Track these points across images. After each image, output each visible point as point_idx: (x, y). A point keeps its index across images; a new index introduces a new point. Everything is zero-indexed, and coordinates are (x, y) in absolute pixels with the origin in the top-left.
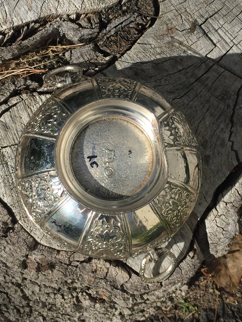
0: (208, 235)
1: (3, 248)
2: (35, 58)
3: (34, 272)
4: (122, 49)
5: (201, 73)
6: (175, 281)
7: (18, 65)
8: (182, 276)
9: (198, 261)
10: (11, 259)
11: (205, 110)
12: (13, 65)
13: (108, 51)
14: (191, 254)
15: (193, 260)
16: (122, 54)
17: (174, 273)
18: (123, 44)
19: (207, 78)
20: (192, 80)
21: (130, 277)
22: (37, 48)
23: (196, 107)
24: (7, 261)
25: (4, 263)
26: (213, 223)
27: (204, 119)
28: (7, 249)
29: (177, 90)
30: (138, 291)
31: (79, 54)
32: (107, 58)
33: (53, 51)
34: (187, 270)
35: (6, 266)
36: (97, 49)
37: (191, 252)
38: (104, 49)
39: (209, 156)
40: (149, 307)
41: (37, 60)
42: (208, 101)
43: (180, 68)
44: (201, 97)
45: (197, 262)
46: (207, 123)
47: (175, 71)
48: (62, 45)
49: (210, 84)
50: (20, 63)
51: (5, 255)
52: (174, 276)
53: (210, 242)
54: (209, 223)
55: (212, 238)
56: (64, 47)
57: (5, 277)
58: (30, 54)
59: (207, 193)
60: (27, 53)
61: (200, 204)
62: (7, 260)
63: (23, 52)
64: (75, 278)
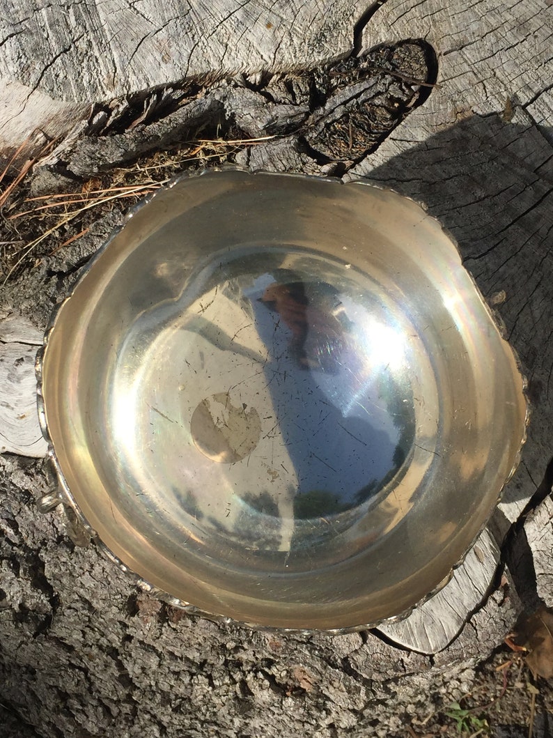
0: (535, 555)
1: (87, 567)
2: (168, 164)
3: (152, 621)
4: (357, 151)
5: (525, 206)
6: (463, 655)
7: (129, 178)
8: (478, 643)
9: (512, 612)
10: (102, 593)
11: (531, 285)
12: (120, 178)
13: (328, 153)
14: (498, 596)
15: (503, 610)
16: (358, 161)
17: (461, 636)
18: (360, 139)
19: (538, 218)
20: (506, 220)
21: (364, 641)
22: (173, 143)
23: (512, 279)
24: (93, 597)
25: (86, 601)
26: (545, 530)
27: (529, 303)
28: (97, 569)
29: (472, 240)
30: (380, 672)
31: (265, 158)
32: (326, 168)
33: (206, 152)
34: (490, 630)
35: (91, 608)
36: (303, 147)
37: (499, 592)
38: (319, 147)
39: (539, 383)
40: (388, 715)
41: (169, 168)
42: (539, 266)
43: (480, 193)
44: (524, 256)
45: (509, 612)
46: (537, 314)
47: (470, 199)
48: (226, 139)
49: (544, 230)
50: (136, 173)
51: (90, 584)
52: (460, 644)
53: (537, 571)
54: (536, 529)
55: (543, 563)
56: (231, 142)
57: (84, 633)
58: (158, 155)
59: (533, 463)
60: (149, 154)
61: (518, 487)
62: (94, 595)
63: (146, 147)
64: (243, 638)
